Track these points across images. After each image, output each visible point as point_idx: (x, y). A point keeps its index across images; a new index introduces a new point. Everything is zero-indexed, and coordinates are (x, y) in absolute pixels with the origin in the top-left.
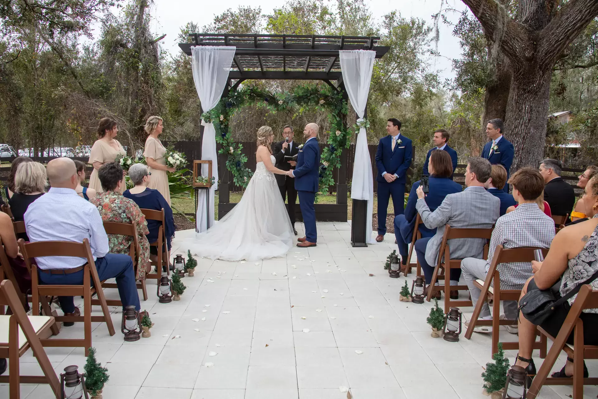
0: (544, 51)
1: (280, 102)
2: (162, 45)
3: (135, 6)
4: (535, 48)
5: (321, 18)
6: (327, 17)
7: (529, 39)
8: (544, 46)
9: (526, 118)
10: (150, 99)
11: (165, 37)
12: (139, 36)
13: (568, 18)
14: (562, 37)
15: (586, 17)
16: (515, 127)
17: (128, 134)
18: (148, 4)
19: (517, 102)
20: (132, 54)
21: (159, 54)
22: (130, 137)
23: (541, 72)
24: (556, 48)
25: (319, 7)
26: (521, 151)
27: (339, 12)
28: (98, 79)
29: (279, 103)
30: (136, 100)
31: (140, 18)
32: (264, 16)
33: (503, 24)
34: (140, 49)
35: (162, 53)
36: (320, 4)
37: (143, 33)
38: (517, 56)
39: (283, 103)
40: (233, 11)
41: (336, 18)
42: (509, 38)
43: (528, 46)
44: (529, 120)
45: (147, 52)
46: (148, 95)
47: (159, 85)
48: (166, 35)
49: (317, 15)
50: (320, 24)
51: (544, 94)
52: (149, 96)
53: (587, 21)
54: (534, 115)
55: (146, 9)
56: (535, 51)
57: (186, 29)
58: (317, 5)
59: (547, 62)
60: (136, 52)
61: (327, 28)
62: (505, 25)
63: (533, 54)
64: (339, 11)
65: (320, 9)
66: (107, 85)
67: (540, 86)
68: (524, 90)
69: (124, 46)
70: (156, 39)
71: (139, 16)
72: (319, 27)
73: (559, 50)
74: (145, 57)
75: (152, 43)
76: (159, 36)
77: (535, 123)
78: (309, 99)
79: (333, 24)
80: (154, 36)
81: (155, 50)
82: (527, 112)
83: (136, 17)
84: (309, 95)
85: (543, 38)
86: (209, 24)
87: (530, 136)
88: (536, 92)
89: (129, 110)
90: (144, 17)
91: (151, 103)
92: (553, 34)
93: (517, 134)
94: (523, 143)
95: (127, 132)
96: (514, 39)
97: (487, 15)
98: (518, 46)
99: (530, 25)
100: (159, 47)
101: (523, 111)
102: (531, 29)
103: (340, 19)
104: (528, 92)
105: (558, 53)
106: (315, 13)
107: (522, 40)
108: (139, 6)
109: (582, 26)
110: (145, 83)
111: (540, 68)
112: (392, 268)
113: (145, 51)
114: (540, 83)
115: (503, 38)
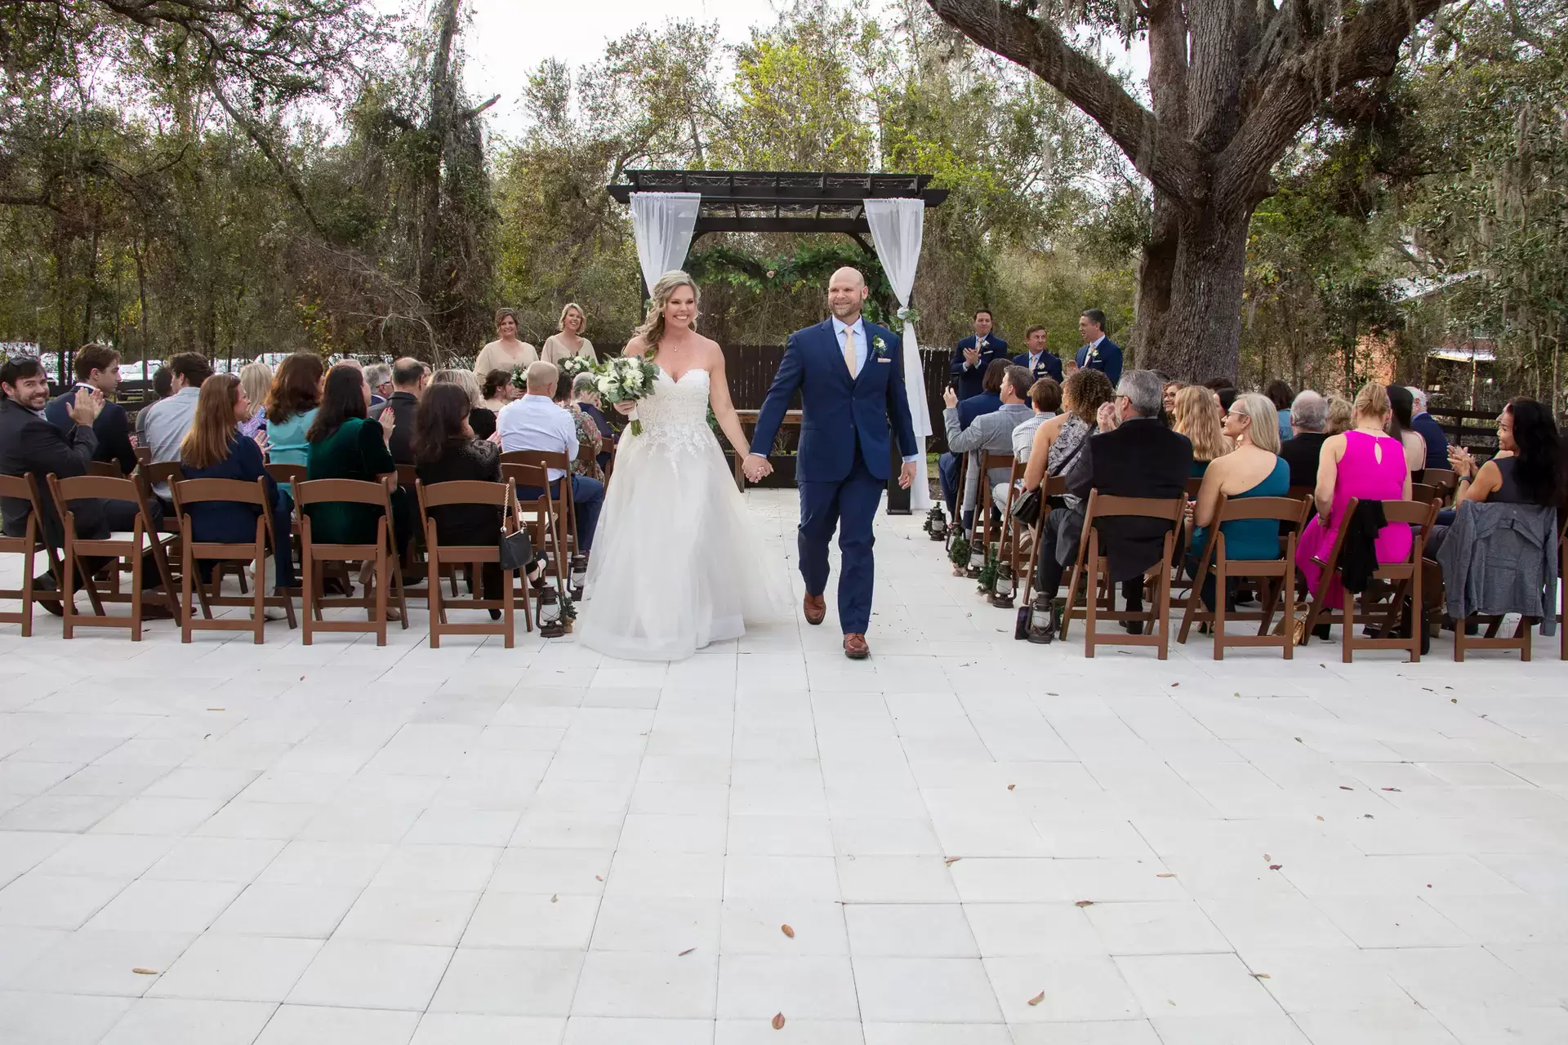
0: (1223, 190)
1: (770, 274)
2: (491, 121)
3: (430, 33)
4: (1209, 186)
5: (864, 48)
6: (878, 44)
7: (1200, 167)
8: (1223, 182)
9: (1202, 302)
10: (467, 246)
11: (499, 101)
12: (441, 101)
13: (1250, 141)
14: (1245, 169)
15: (1273, 141)
16: (1185, 320)
17: (429, 328)
18: (459, 27)
19: (1186, 276)
20: (425, 144)
21: (484, 142)
22: (431, 335)
23: (1222, 225)
24: (1240, 185)
25: (860, 22)
26: (1194, 362)
27: (907, 40)
28: (346, 201)
29: (768, 274)
30: (434, 249)
31: (442, 59)
32: (729, 47)
33: (1153, 143)
34: (444, 132)
35: (490, 138)
36: (860, 15)
37: (451, 96)
38: (1180, 198)
39: (775, 275)
40: (650, 29)
41: (898, 51)
42: (1165, 167)
43: (1197, 180)
44: (1207, 307)
45: (458, 139)
46: (462, 238)
47: (486, 212)
48: (499, 96)
49: (853, 39)
50: (860, 63)
51: (1232, 261)
52: (465, 240)
53: (1277, 147)
54: (1215, 297)
55: (456, 38)
56: (1210, 189)
57: (539, 75)
58: (852, 18)
59: (1229, 207)
60: (434, 138)
61: (876, 74)
62: (1157, 146)
63: (1206, 194)
64: (907, 35)
65: (859, 27)
66: (368, 214)
67: (1223, 248)
68: (1197, 254)
69: (405, 124)
70: (478, 105)
71: (441, 54)
72: (858, 70)
73: (1246, 189)
74: (454, 151)
75: (470, 115)
76: (485, 100)
77: (1217, 312)
78: (822, 268)
79: (890, 65)
80: (473, 99)
81: (476, 131)
82: (1203, 293)
83: (431, 57)
84: (821, 261)
85: (1222, 168)
86: (595, 61)
87: (1210, 335)
88: (1217, 259)
89: (418, 271)
90: (452, 56)
91: (468, 255)
92: (1233, 163)
93: (1186, 331)
94: (1198, 347)
95: (426, 323)
96: (1173, 168)
97: (1124, 130)
98: (1181, 181)
99: (1205, 142)
100: (483, 125)
101: (1197, 291)
102: (1205, 150)
103: (906, 56)
104: (1204, 258)
105: (1244, 194)
106: (849, 36)
107: (1187, 171)
108: (439, 33)
109: (1271, 153)
110: (453, 209)
111: (1220, 218)
112: (934, 528)
113: (455, 135)
114: (1222, 243)
115: (1154, 167)
